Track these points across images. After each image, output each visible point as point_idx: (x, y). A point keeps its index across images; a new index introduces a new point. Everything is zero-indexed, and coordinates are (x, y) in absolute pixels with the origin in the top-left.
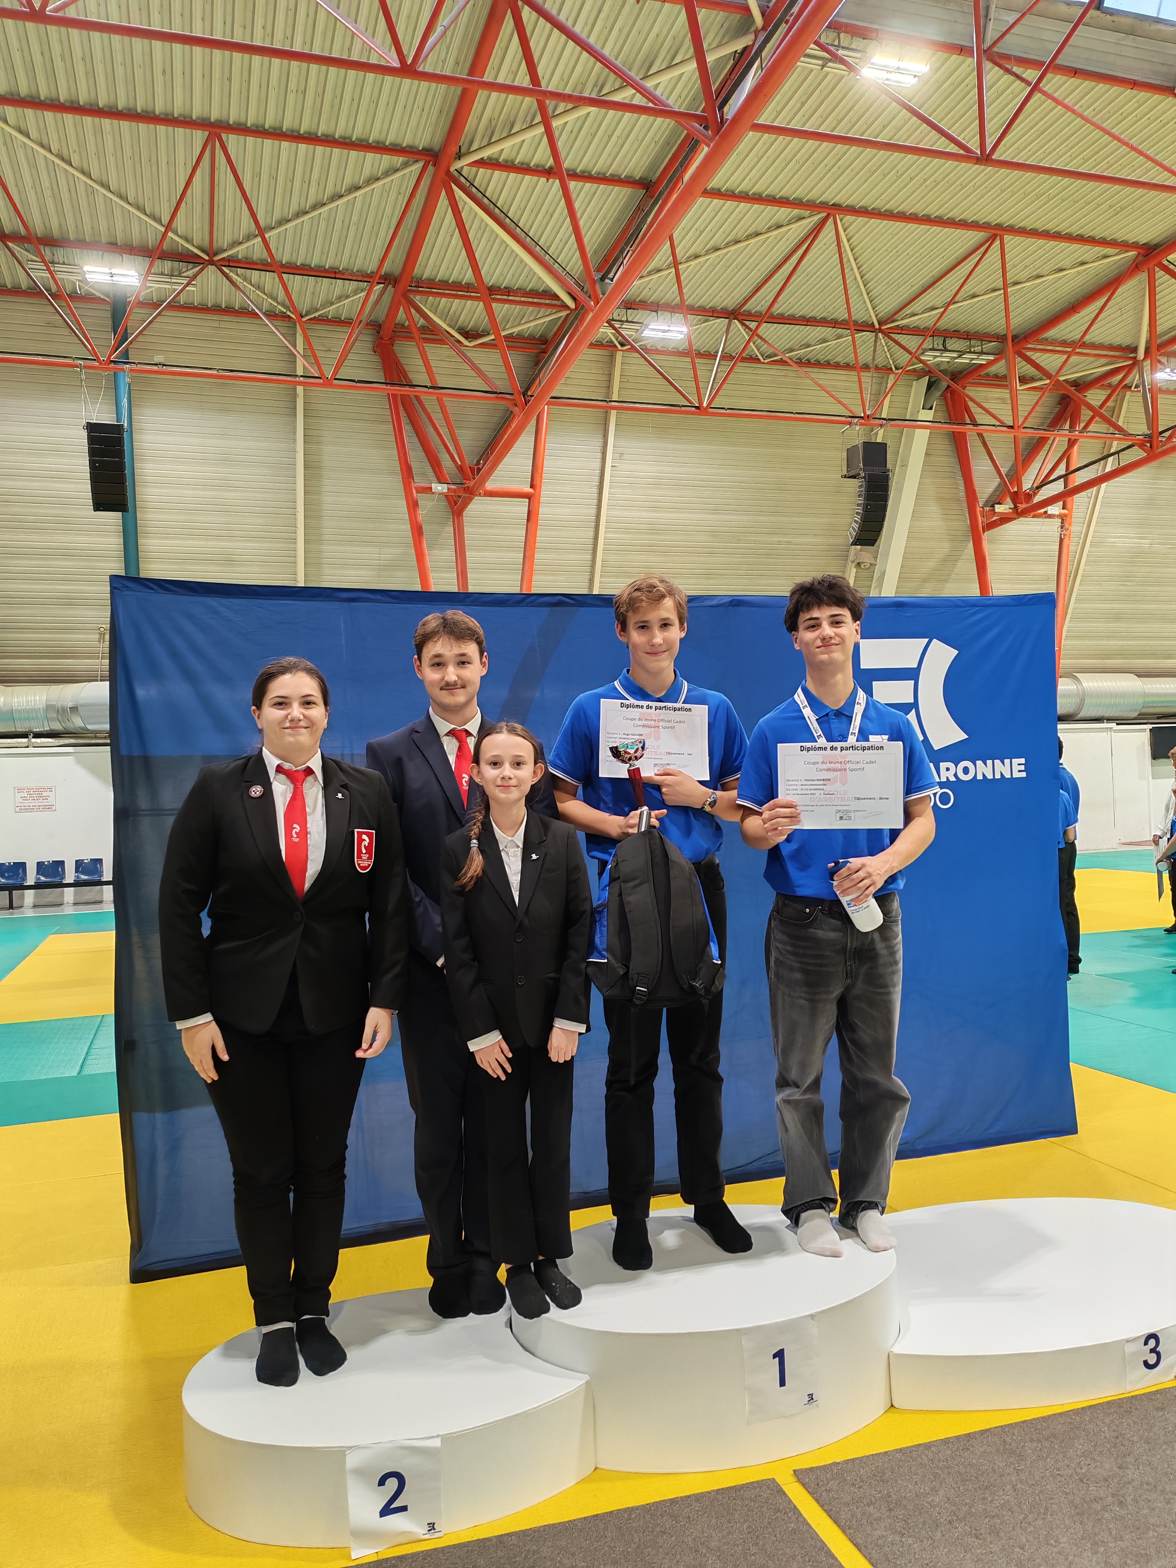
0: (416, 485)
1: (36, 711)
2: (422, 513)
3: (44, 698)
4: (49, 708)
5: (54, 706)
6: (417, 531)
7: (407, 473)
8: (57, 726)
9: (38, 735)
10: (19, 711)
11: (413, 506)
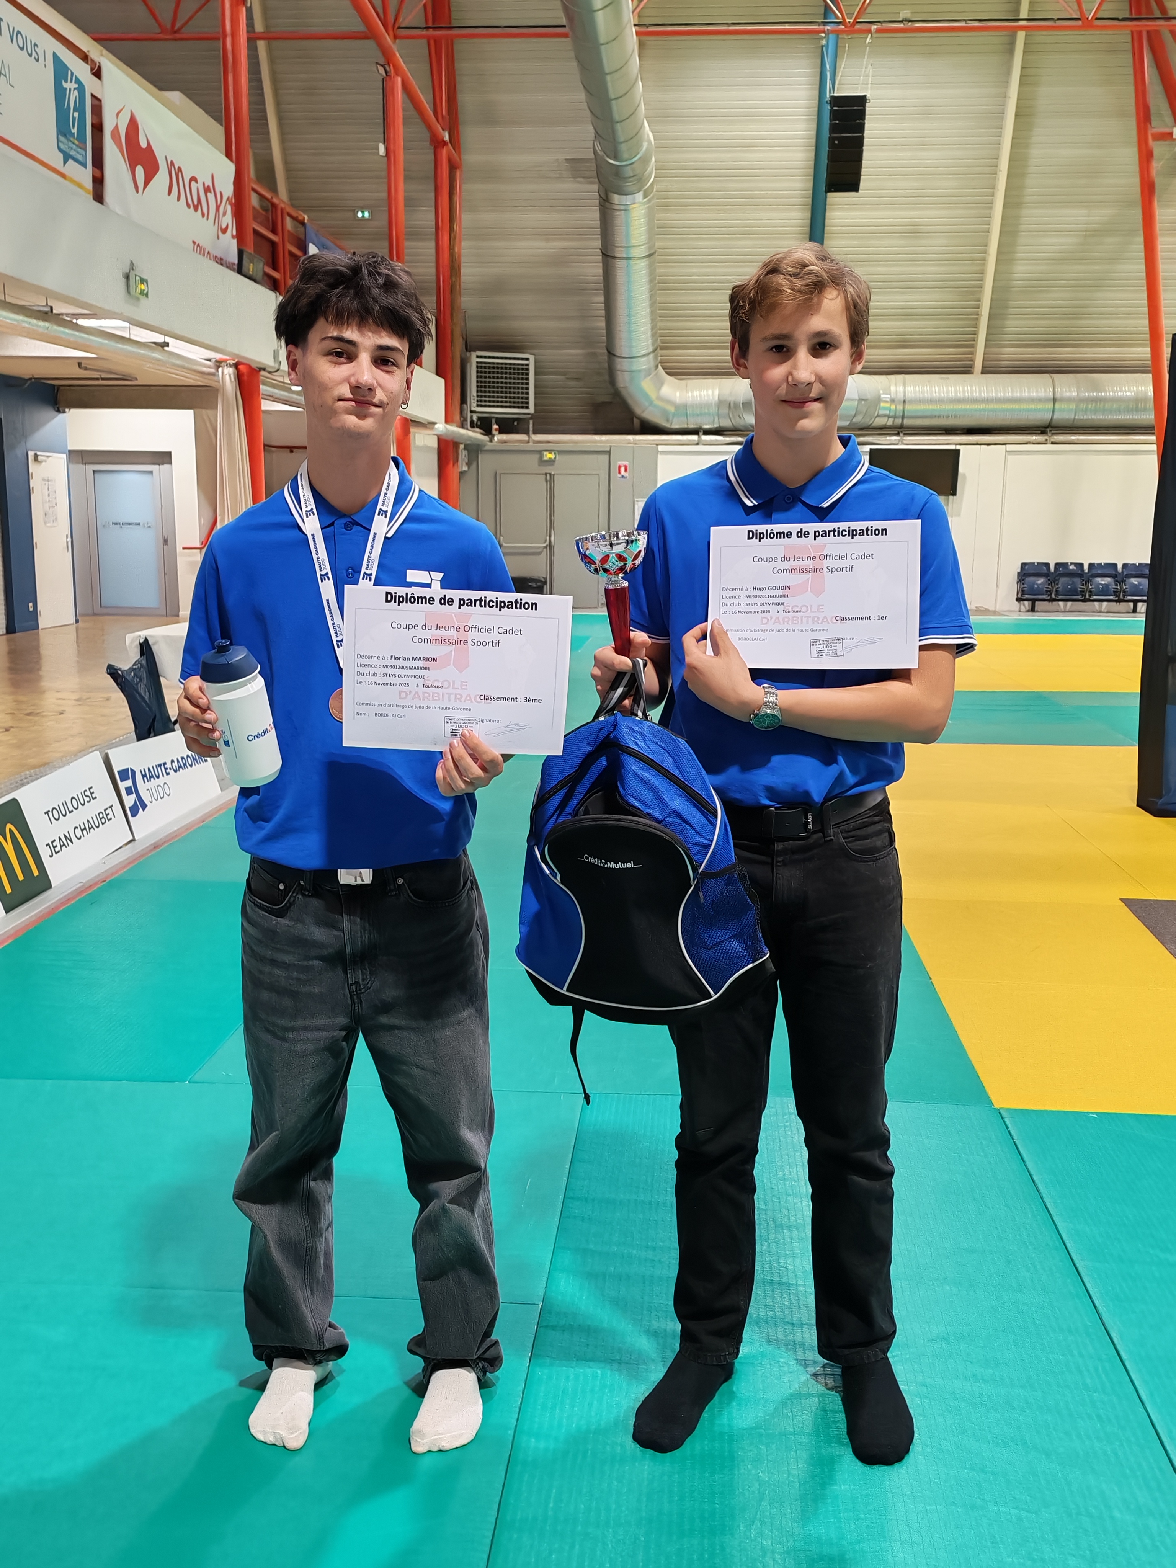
0: (1155, 130)
1: (708, 405)
2: (1156, 166)
3: (717, 392)
4: (721, 403)
5: (725, 401)
6: (1148, 189)
7: (1144, 116)
8: (726, 423)
9: (707, 432)
10: (692, 406)
11: (1146, 157)
